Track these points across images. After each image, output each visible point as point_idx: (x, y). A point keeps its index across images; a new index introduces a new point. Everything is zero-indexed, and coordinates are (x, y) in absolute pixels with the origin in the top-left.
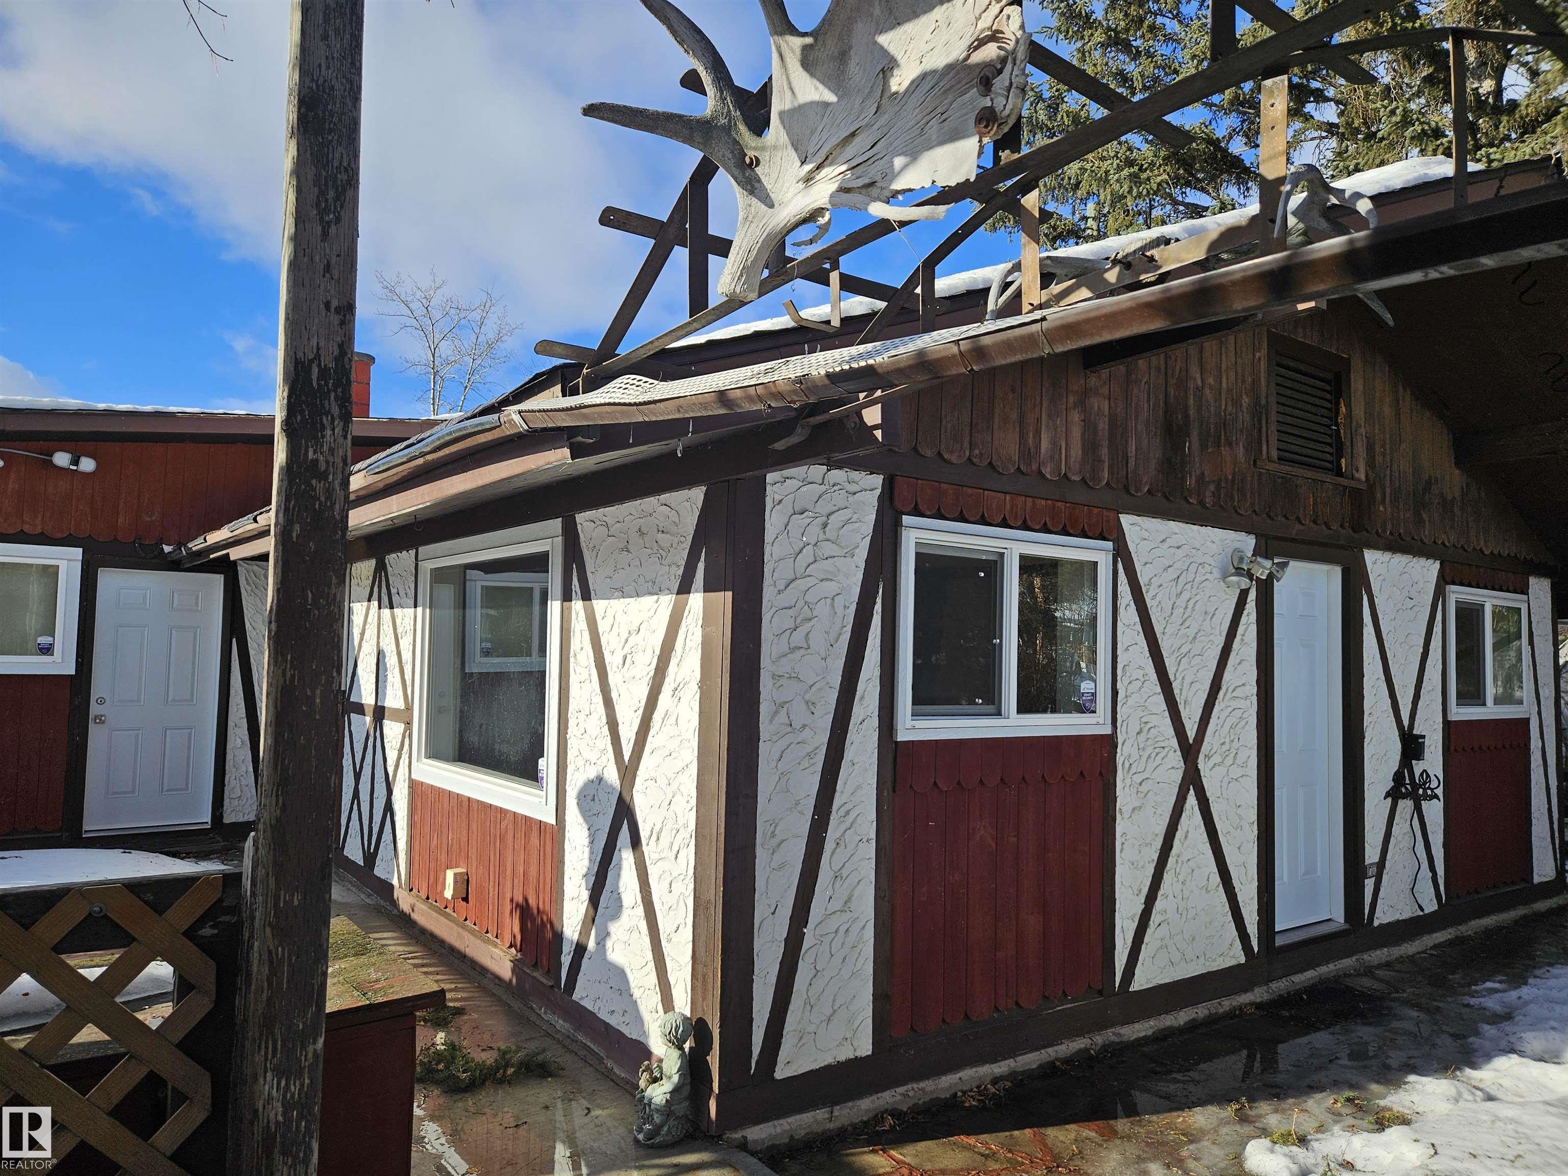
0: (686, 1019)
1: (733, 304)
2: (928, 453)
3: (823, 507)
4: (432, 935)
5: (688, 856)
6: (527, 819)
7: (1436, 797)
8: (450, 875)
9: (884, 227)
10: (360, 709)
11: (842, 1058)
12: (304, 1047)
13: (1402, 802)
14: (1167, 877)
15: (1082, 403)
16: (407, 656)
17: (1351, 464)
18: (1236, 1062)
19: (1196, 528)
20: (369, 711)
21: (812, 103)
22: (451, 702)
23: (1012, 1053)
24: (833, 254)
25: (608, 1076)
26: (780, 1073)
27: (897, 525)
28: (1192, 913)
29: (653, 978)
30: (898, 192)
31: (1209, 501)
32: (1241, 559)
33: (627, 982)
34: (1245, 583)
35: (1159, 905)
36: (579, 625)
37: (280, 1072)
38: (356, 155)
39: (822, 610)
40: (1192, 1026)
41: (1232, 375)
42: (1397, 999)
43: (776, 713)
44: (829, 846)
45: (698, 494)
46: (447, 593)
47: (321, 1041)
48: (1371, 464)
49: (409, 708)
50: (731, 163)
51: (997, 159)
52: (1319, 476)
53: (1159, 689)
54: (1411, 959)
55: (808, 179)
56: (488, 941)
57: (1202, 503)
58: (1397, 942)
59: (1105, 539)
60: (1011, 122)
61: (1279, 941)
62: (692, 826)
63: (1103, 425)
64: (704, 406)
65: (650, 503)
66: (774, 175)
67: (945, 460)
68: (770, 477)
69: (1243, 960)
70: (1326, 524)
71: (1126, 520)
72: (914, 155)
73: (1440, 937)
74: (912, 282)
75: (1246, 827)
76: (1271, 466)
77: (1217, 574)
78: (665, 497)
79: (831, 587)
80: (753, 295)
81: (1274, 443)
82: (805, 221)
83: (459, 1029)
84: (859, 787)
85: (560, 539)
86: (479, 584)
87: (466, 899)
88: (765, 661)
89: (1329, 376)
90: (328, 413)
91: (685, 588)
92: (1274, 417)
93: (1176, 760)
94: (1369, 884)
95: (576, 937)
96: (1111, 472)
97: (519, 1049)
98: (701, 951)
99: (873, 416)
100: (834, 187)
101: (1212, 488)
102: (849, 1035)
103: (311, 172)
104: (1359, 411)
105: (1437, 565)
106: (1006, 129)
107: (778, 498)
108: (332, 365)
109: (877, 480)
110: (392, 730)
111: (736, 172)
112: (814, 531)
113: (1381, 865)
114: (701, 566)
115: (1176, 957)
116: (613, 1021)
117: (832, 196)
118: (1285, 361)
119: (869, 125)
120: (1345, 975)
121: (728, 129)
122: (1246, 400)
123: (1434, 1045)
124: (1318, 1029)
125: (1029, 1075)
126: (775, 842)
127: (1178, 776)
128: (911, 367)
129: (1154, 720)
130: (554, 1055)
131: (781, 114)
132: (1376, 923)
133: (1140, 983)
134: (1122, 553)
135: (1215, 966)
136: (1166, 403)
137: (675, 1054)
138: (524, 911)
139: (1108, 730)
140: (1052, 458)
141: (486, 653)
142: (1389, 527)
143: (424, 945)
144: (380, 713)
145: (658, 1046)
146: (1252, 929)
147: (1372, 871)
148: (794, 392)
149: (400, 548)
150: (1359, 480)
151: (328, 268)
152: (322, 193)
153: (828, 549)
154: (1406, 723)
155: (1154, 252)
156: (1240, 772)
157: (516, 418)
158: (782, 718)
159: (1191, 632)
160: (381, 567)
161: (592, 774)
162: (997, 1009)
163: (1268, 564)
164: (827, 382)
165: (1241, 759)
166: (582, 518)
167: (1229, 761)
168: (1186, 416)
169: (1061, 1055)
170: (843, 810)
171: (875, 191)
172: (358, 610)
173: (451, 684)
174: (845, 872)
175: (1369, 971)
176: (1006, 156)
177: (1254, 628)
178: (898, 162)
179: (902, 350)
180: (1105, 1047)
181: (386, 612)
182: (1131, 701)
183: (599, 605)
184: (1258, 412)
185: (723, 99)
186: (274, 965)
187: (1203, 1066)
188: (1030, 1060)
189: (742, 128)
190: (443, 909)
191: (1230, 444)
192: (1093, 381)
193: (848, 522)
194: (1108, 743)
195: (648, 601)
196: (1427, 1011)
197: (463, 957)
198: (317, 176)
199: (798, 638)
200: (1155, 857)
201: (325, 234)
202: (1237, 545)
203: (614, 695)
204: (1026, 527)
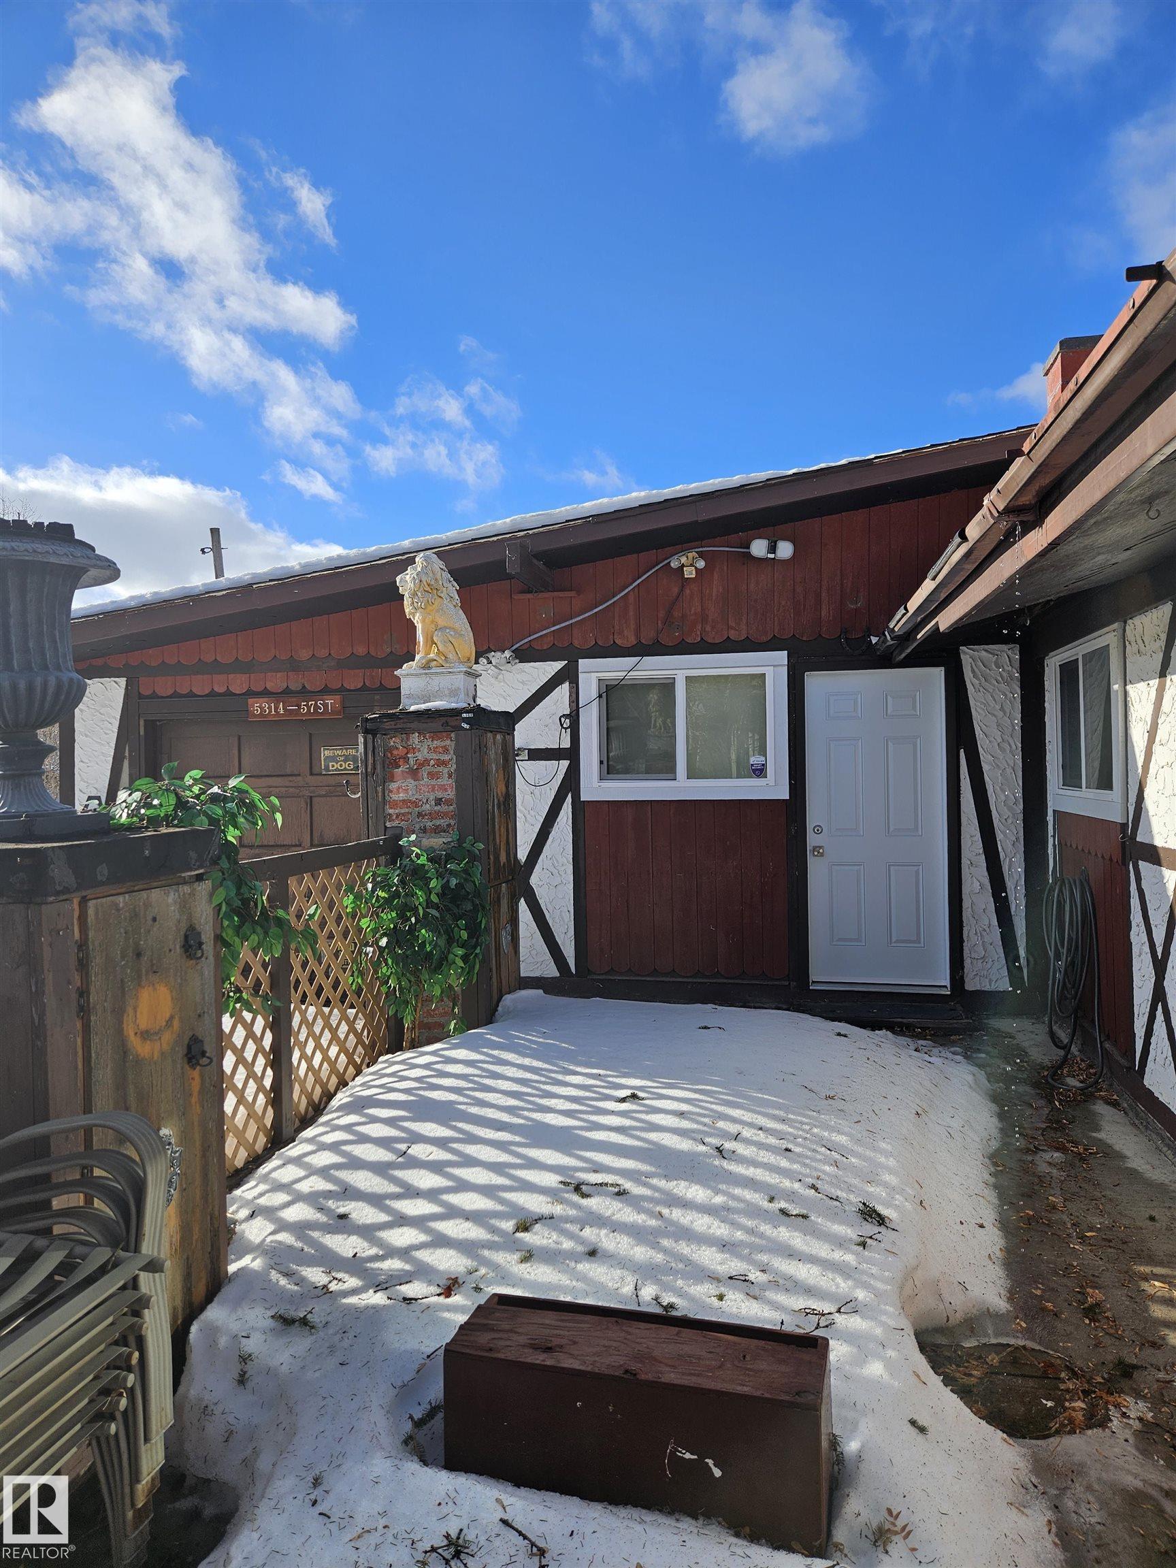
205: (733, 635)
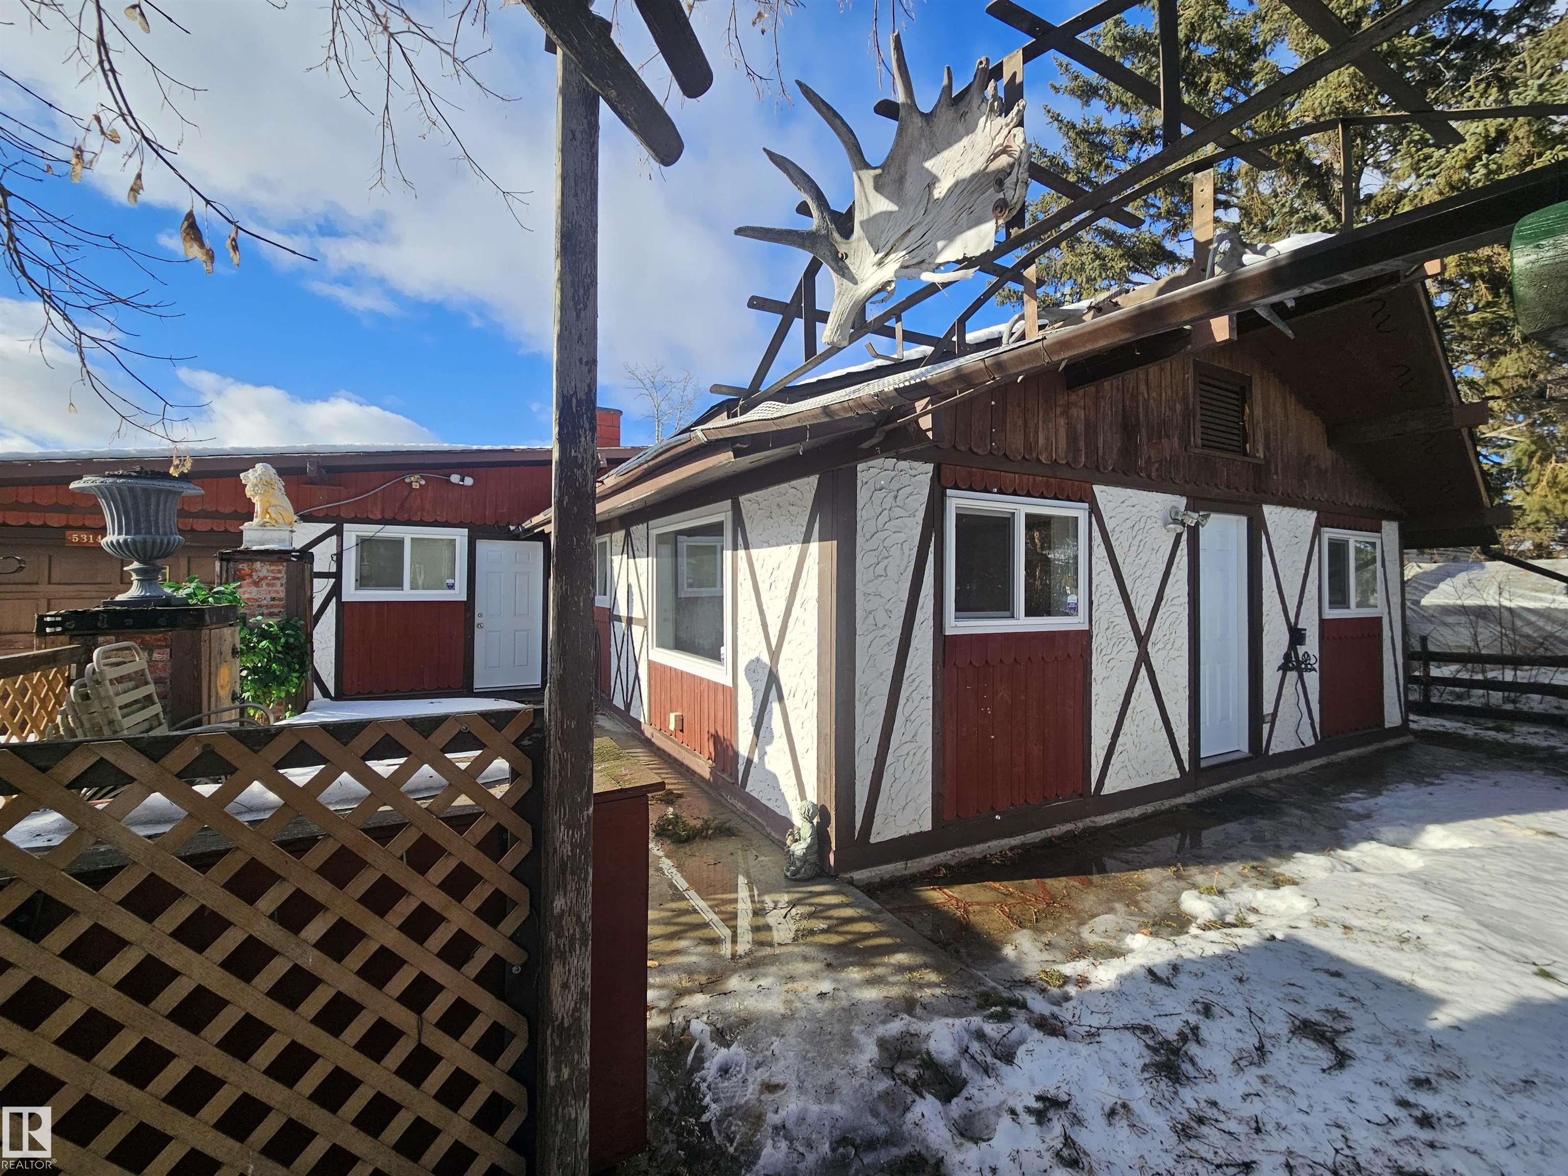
0: (814, 805)
1: (834, 350)
2: (962, 448)
3: (895, 486)
4: (664, 751)
5: (813, 706)
6: (715, 684)
7: (1314, 670)
8: (672, 716)
9: (932, 289)
10: (619, 619)
11: (912, 832)
12: (581, 812)
13: (1289, 674)
14: (1127, 722)
15: (1066, 413)
16: (644, 587)
17: (1253, 447)
18: (1172, 842)
19: (1145, 493)
20: (624, 620)
21: (882, 213)
22: (670, 615)
23: (1023, 832)
24: (896, 313)
25: (768, 836)
26: (873, 840)
27: (943, 495)
28: (1143, 745)
29: (793, 780)
30: (940, 265)
31: (1154, 475)
32: (1177, 513)
33: (778, 782)
34: (1179, 528)
35: (1121, 740)
36: (743, 565)
37: (568, 827)
38: (595, 267)
39: (895, 551)
40: (1143, 818)
41: (1169, 391)
42: (1286, 803)
43: (867, 617)
44: (902, 701)
45: (814, 480)
46: (667, 550)
47: (591, 809)
48: (1267, 448)
49: (646, 618)
50: (830, 258)
51: (1008, 234)
52: (1229, 455)
53: (1121, 600)
54: (1296, 776)
55: (880, 263)
56: (695, 755)
57: (1149, 476)
58: (1286, 766)
59: (1083, 502)
60: (1018, 207)
61: (1203, 764)
62: (815, 688)
63: (1081, 427)
64: (815, 417)
65: (784, 486)
66: (857, 264)
67: (974, 453)
68: (860, 467)
69: (1178, 776)
70: (1236, 488)
71: (1097, 488)
72: (950, 238)
73: (1317, 762)
74: (950, 333)
75: (1181, 690)
76: (1197, 451)
77: (1160, 523)
78: (793, 483)
79: (901, 537)
80: (845, 343)
81: (1198, 434)
82: (878, 291)
83: (680, 806)
84: (921, 664)
85: (730, 513)
86: (685, 544)
87: (682, 731)
88: (859, 585)
89: (1237, 389)
90: (582, 427)
91: (807, 540)
92: (1198, 417)
93: (1132, 646)
94: (1266, 728)
95: (746, 755)
96: (1086, 458)
97: (715, 819)
98: (823, 765)
99: (926, 422)
100: (897, 266)
101: (1156, 465)
102: (917, 817)
103: (569, 279)
104: (1258, 412)
105: (1315, 514)
106: (1015, 212)
107: (865, 480)
108: (584, 397)
109: (930, 467)
110: (637, 630)
111: (833, 263)
112: (889, 501)
113: (1274, 715)
114: (817, 526)
115: (1132, 773)
116: (770, 805)
117: (896, 272)
118: (1205, 380)
119: (919, 223)
120: (1249, 786)
121: (827, 237)
122: (1178, 407)
123: (1314, 834)
124: (1231, 821)
125: (1034, 846)
126: (867, 698)
127: (1134, 656)
128: (952, 379)
129: (1117, 620)
130: (735, 823)
131: (861, 223)
132: (1271, 753)
133: (1107, 790)
134: (1095, 511)
135: (1158, 780)
136: (1124, 410)
137: (809, 825)
138: (716, 739)
139: (1086, 627)
140: (1046, 449)
141: (690, 585)
142: (1281, 489)
143: (660, 757)
144: (630, 621)
145: (797, 820)
146: (1185, 756)
147: (1268, 719)
148: (873, 402)
149: (637, 523)
150: (1259, 458)
151: (580, 338)
152: (576, 291)
153: (898, 512)
154: (1293, 620)
155: (1118, 299)
156: (1176, 653)
157: (700, 434)
158: (870, 620)
159: (1143, 562)
160: (628, 535)
161: (753, 657)
162: (1012, 805)
163: (1196, 515)
164: (895, 394)
165: (1177, 645)
166: (742, 499)
167: (1169, 646)
168: (1138, 419)
169: (1055, 834)
170: (910, 679)
171: (924, 266)
172: (616, 559)
173: (669, 604)
174: (912, 718)
175: (1266, 784)
176: (1014, 231)
177: (1185, 559)
178: (940, 244)
179: (945, 369)
180: (1084, 830)
181: (631, 561)
182: (1102, 608)
183: (753, 552)
184: (1188, 414)
185: (824, 218)
186: (563, 763)
187: (1151, 843)
188: (1035, 837)
189: (836, 235)
190: (669, 736)
191: (1168, 437)
192: (1073, 397)
193: (911, 494)
194: (1086, 636)
195: (784, 549)
196: (1309, 811)
197: (682, 764)
198: (573, 282)
199: (880, 570)
200: (1119, 709)
201: (578, 316)
202: (1174, 504)
203: (765, 607)
204: (1029, 495)
205: (439, 519)
